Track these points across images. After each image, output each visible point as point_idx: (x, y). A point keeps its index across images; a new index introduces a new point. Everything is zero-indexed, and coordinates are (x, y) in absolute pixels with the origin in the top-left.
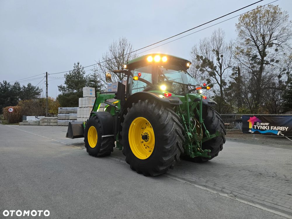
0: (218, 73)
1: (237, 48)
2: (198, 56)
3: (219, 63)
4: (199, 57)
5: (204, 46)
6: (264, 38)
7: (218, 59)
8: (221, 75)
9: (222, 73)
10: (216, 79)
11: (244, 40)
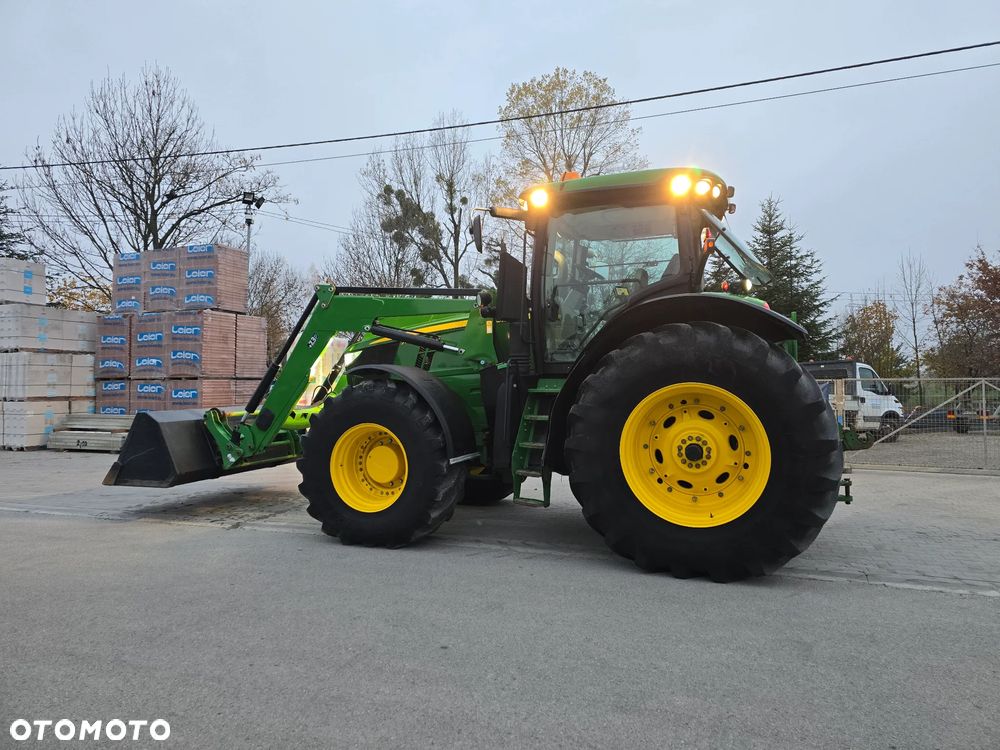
0: (446, 253)
1: (498, 182)
2: (388, 190)
3: (453, 222)
4: (392, 192)
5: (407, 157)
6: (570, 166)
7: (451, 209)
8: (457, 260)
9: (460, 253)
10: (442, 271)
11: (519, 160)
